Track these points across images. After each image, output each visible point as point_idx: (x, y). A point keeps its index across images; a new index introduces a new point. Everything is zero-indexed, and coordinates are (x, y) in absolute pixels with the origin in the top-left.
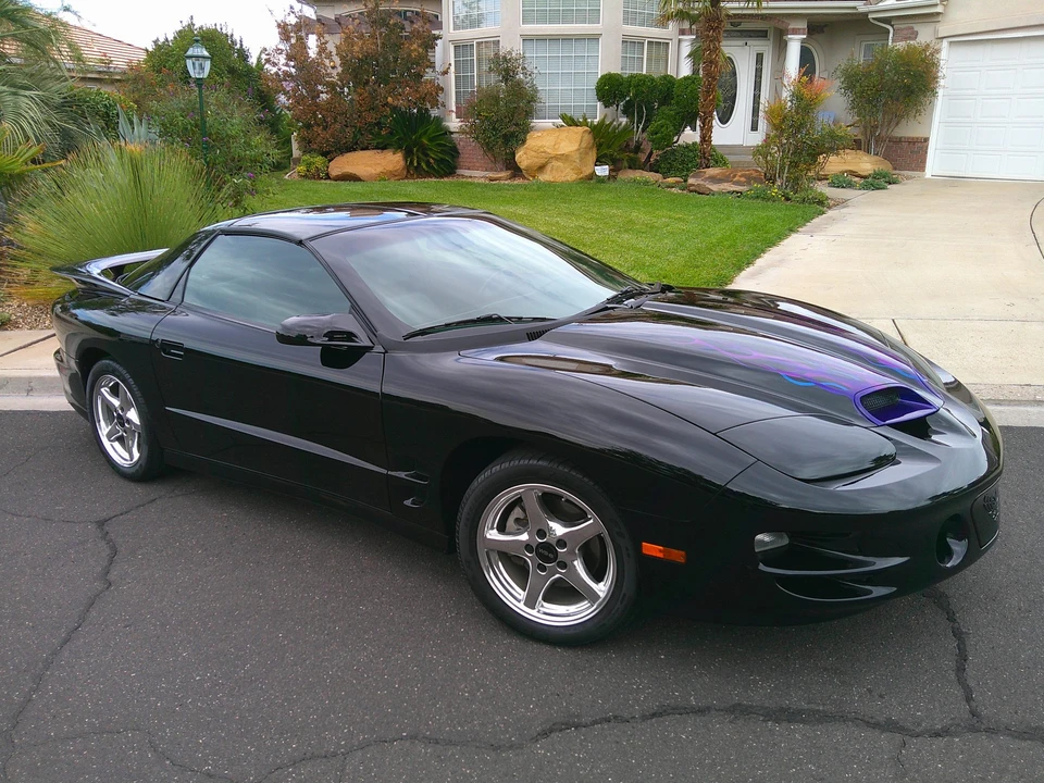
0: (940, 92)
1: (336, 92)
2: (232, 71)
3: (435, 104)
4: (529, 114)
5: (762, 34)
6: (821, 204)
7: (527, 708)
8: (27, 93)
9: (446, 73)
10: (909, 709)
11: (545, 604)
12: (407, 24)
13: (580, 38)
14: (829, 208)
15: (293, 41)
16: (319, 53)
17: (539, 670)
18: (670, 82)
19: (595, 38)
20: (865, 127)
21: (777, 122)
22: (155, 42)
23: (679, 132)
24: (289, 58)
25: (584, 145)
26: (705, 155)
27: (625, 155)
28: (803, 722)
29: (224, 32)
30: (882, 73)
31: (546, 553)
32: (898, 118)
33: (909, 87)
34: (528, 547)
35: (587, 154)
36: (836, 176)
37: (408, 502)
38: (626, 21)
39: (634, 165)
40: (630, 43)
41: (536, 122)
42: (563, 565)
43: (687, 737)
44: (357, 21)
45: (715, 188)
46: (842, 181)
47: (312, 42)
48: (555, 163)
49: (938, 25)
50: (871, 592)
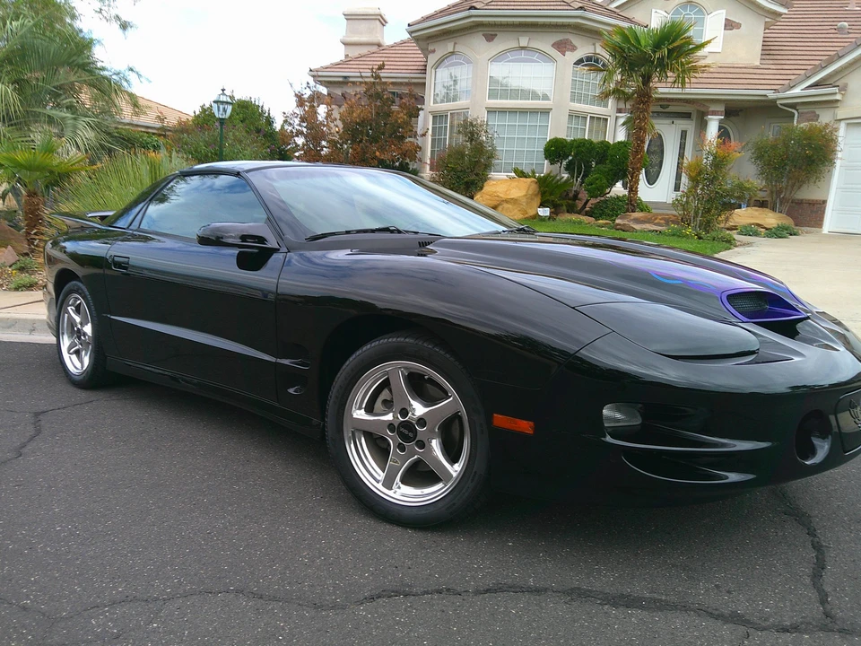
0: (838, 163)
1: (337, 147)
2: (258, 131)
3: (413, 158)
4: (488, 167)
5: (687, 116)
6: (729, 243)
7: (361, 577)
8: (87, 119)
9: (424, 135)
10: (758, 605)
11: (402, 486)
12: (397, 100)
13: (534, 112)
14: (736, 246)
15: (306, 109)
16: (326, 118)
17: (384, 545)
18: (605, 146)
19: (546, 112)
20: (772, 192)
21: (693, 174)
22: (202, 107)
23: (612, 184)
24: (303, 119)
25: (530, 192)
26: (632, 203)
27: (564, 202)
28: (642, 608)
29: (257, 104)
30: (786, 146)
31: (406, 432)
32: (799, 183)
33: (810, 157)
34: (391, 426)
35: (532, 199)
36: (745, 227)
37: (291, 391)
38: (572, 100)
39: (571, 210)
40: (573, 116)
41: (493, 175)
42: (422, 445)
43: (517, 612)
44: (358, 96)
45: (637, 227)
46: (751, 231)
47: (322, 110)
48: (506, 205)
49: (837, 110)
50: (727, 478)
